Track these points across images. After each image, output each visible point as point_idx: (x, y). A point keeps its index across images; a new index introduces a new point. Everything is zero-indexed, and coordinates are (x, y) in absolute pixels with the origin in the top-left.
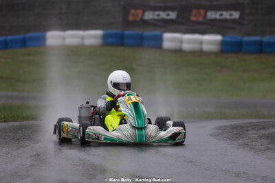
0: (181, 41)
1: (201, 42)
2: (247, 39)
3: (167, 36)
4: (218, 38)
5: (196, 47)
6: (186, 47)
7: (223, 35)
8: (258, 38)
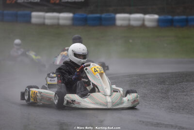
0: (44, 18)
1: (58, 18)
2: (90, 16)
3: (34, 14)
4: (70, 15)
5: (55, 22)
6: (48, 22)
7: (74, 13)
8: (98, 15)
